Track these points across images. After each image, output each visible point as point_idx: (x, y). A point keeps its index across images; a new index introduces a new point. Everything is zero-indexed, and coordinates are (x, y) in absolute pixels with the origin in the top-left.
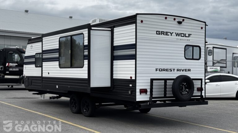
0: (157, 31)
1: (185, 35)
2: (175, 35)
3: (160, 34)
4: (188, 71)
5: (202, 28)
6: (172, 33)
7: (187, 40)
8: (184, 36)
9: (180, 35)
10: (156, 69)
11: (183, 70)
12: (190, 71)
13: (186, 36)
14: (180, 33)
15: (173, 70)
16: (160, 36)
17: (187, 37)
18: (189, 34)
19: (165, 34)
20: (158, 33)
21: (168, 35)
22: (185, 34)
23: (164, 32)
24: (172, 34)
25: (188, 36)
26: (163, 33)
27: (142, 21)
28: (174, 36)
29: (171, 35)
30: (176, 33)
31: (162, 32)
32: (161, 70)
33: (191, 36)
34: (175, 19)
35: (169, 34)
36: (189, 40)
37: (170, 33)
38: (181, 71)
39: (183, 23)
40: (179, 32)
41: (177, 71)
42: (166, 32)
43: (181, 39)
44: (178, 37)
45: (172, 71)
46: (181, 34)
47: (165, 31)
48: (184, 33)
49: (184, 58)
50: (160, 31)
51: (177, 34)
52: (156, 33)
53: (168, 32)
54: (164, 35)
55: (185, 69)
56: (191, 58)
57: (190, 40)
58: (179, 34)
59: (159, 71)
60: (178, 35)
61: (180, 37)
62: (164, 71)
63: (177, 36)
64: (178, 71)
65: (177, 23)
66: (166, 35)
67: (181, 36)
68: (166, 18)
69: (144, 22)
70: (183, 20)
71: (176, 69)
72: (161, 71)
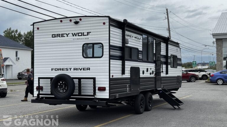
0: (52, 35)
1: (83, 34)
2: (72, 35)
3: (55, 37)
4: (87, 69)
5: (104, 23)
6: (69, 34)
7: (86, 38)
8: (82, 35)
9: (77, 35)
10: (52, 69)
11: (81, 68)
12: (89, 69)
13: (84, 35)
14: (77, 33)
15: (69, 69)
16: (56, 38)
17: (86, 35)
18: (88, 33)
19: (61, 36)
20: (54, 36)
21: (64, 37)
22: (83, 33)
23: (60, 34)
24: (68, 35)
25: (86, 34)
26: (58, 35)
27: (38, 29)
28: (71, 37)
29: (67, 36)
30: (72, 34)
31: (57, 35)
32: (56, 69)
33: (90, 33)
34: (71, 21)
35: (65, 35)
36: (88, 38)
37: (66, 34)
38: (78, 70)
39: (81, 23)
40: (76, 32)
41: (74, 70)
42: (62, 34)
43: (78, 39)
44: (75, 37)
45: (68, 70)
46: (78, 33)
47: (61, 33)
48: (82, 32)
49: (82, 57)
50: (55, 35)
51: (73, 34)
52: (51, 36)
53: (64, 34)
54: (60, 37)
55: (83, 67)
56: (91, 56)
57: (89, 39)
58: (76, 34)
59: (55, 70)
60: (75, 35)
61: (77, 37)
62: (60, 70)
63: (73, 36)
64: (75, 70)
65: (74, 24)
66: (62, 37)
67: (78, 35)
68: (61, 21)
69: (40, 29)
70: (81, 20)
71: (73, 69)
72: (57, 70)
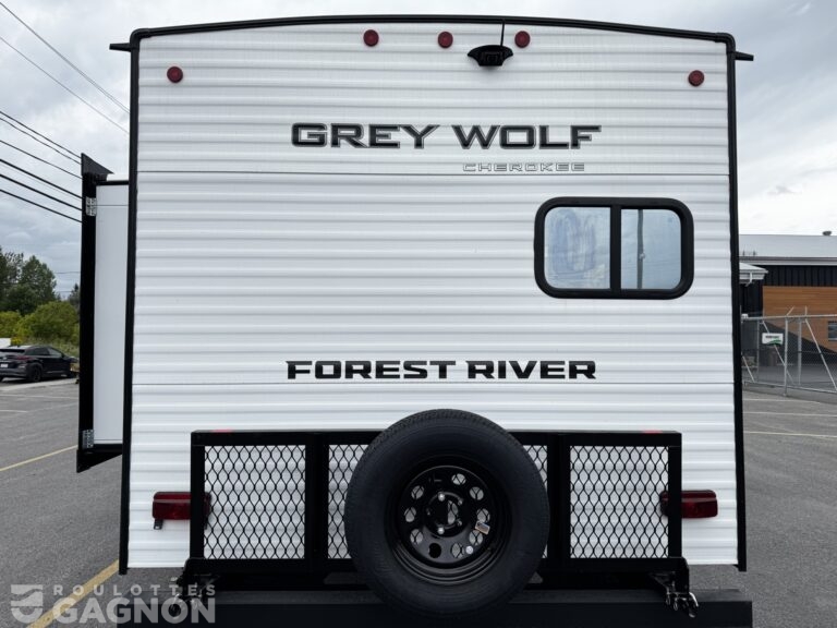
0: (297, 128)
1: (538, 138)
2: (455, 138)
3: (321, 143)
4: (574, 372)
5: (696, 79)
6: (429, 129)
7: (563, 166)
8: (530, 144)
9: (497, 138)
10: (292, 364)
11: (523, 366)
12: (590, 372)
13: (545, 144)
14: (493, 129)
15: (433, 372)
16: (327, 152)
17: (563, 145)
18: (575, 129)
19: (365, 138)
20: (310, 135)
21: (395, 145)
22: (544, 130)
23: (358, 129)
24: (427, 139)
25: (567, 138)
26: (346, 134)
27: (176, 75)
28: (443, 150)
29: (419, 144)
30: (458, 130)
31: (336, 128)
32: (328, 370)
33: (594, 135)
34: (445, 41)
35: (394, 137)
36: (579, 166)
37: (409, 129)
38: (502, 373)
39: (519, 59)
40: (486, 124)
41: (472, 372)
42: (373, 128)
43: (501, 167)
44: (476, 152)
45: (423, 374)
46: (505, 130)
47: (366, 119)
48: (536, 121)
49: (534, 288)
50: (321, 127)
51: (467, 132)
52: (288, 137)
53: (394, 128)
54: (357, 145)
55: (539, 359)
56: (604, 284)
57: (588, 169)
58: (485, 132)
59: (319, 374)
60: (476, 141)
61: (496, 153)
62: (357, 377)
63: (466, 144)
64: (480, 377)
65: (472, 65)
66: (373, 144)
67: (505, 144)
68: (371, 39)
69: (190, 78)
70: (523, 40)
71: (463, 365)
72: (337, 374)
